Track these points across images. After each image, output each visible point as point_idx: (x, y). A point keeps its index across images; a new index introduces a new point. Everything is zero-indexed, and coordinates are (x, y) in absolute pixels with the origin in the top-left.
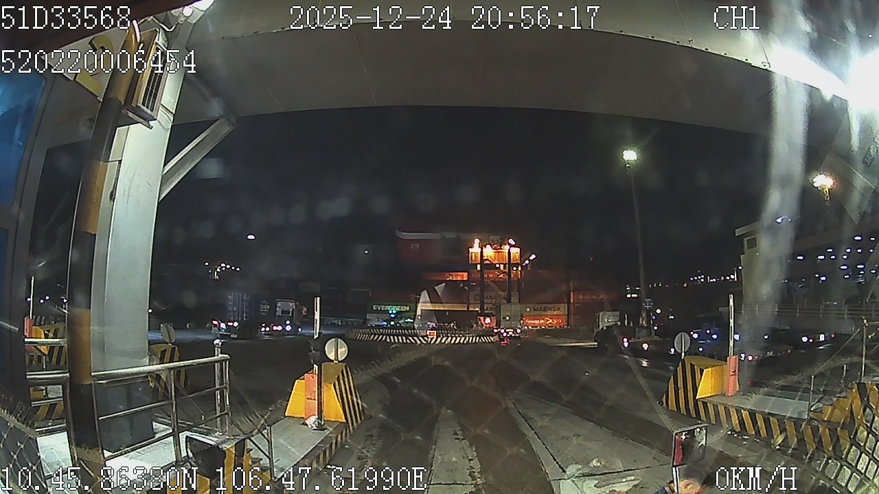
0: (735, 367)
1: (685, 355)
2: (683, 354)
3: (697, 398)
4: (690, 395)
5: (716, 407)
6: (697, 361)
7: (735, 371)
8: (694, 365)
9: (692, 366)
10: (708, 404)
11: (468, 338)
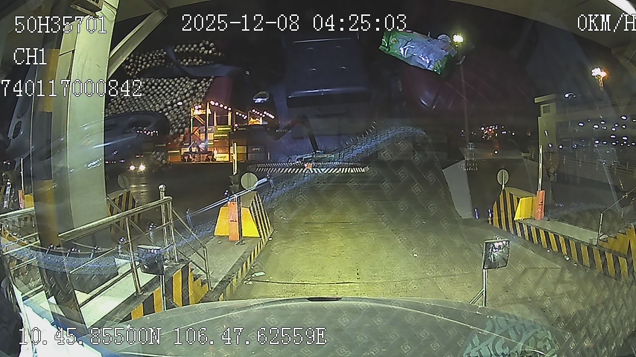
0: (542, 199)
1: (505, 187)
2: (503, 186)
3: (515, 220)
4: (510, 216)
5: (529, 228)
6: (515, 192)
7: (542, 202)
8: (512, 195)
9: (511, 195)
10: (523, 225)
11: (343, 169)
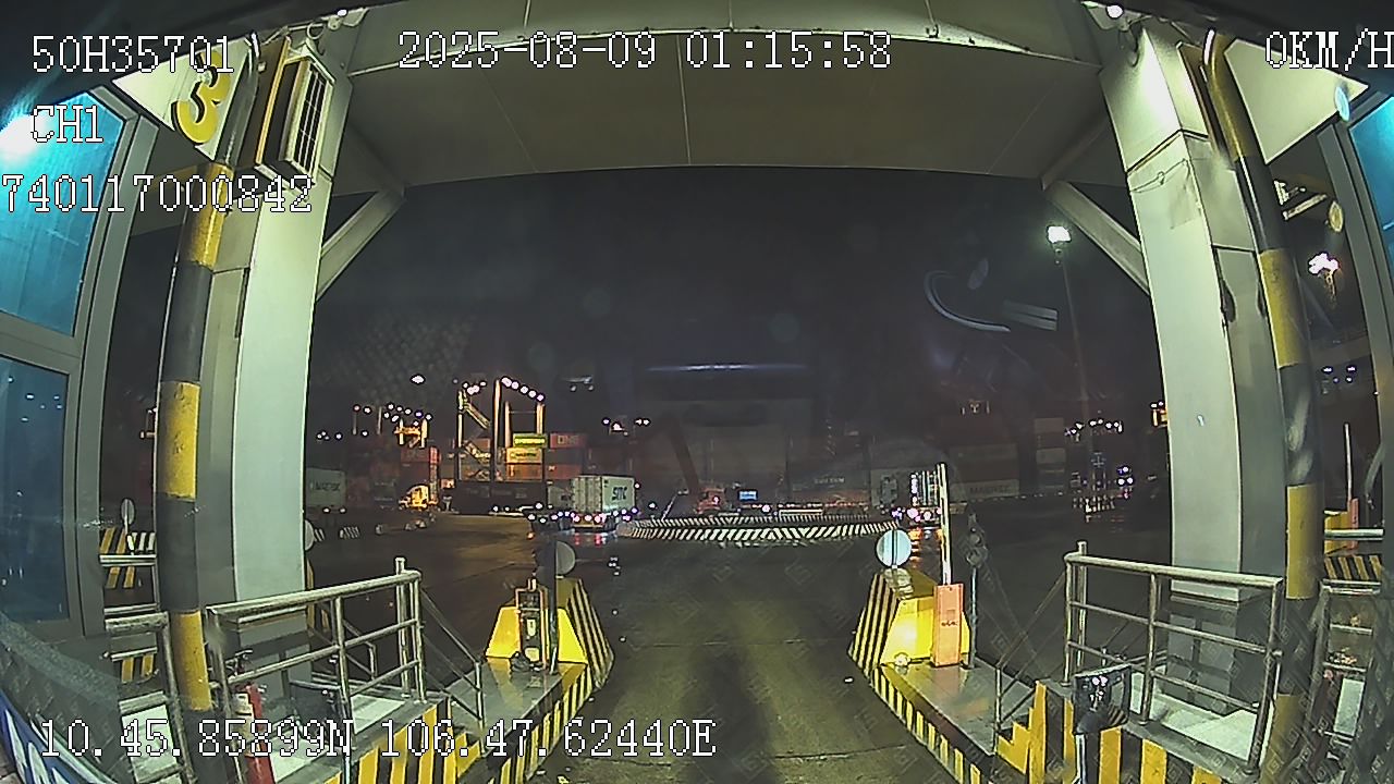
11: (846, 527)
